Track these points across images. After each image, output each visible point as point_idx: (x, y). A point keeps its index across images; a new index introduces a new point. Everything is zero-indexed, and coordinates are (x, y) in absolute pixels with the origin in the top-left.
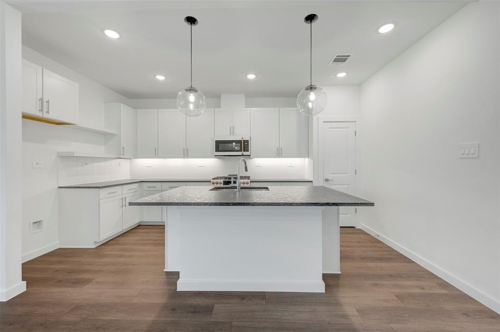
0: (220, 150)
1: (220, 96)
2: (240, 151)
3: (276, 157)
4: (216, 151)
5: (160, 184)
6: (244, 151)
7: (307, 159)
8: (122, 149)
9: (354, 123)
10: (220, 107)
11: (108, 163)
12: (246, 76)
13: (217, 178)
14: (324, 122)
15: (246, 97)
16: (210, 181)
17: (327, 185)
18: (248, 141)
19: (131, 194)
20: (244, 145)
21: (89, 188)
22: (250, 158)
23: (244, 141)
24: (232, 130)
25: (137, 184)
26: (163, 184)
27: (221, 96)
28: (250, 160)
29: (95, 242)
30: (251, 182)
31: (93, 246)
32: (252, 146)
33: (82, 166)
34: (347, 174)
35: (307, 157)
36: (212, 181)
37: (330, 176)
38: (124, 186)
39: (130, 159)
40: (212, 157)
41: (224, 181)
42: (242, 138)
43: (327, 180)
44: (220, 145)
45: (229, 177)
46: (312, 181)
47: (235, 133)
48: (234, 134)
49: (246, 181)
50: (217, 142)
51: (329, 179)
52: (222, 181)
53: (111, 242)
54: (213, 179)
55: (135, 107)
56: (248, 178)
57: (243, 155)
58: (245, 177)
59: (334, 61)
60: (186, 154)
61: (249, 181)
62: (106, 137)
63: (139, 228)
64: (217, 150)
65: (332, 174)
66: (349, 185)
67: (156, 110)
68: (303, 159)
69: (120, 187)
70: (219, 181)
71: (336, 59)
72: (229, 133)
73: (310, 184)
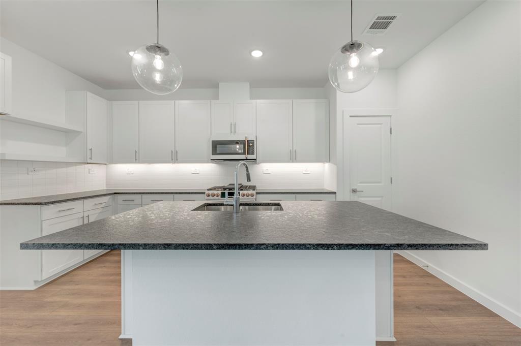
0: (218, 152)
1: (218, 84)
2: (244, 153)
3: (289, 162)
4: (213, 154)
5: (140, 196)
6: (249, 154)
7: (327, 165)
8: (89, 152)
9: (389, 118)
10: (218, 99)
11: (72, 170)
12: (250, 53)
13: (214, 189)
14: (350, 116)
15: (251, 86)
16: (204, 193)
17: (354, 198)
18: (253, 141)
19: (100, 210)
20: (249, 146)
21: (26, 204)
22: (256, 163)
23: (248, 141)
24: (233, 128)
25: (108, 197)
26: (144, 196)
27: (220, 84)
28: (256, 166)
29: (36, 282)
30: (257, 193)
31: (33, 288)
32: (260, 148)
33: (28, 174)
34: (379, 182)
35: (327, 162)
36: (207, 192)
37: (358, 187)
38: (86, 201)
39: (106, 164)
40: (207, 162)
41: (221, 193)
42: (246, 137)
43: (354, 191)
44: (218, 146)
45: (230, 187)
46: (335, 193)
47: (237, 131)
48: (235, 132)
49: (250, 192)
50: (213, 142)
51: (358, 190)
52: (219, 192)
53: (63, 279)
54: (208, 190)
55: (110, 99)
56: (254, 188)
57: (247, 159)
58: (250, 186)
59: (371, 28)
60: (175, 158)
61: (254, 192)
62: (67, 135)
63: (111, 254)
64: (214, 152)
65: (361, 183)
66: (382, 197)
67: (136, 102)
68: (322, 164)
69: (81, 202)
70: (215, 192)
71: (375, 22)
72: (229, 132)
73: (333, 196)
